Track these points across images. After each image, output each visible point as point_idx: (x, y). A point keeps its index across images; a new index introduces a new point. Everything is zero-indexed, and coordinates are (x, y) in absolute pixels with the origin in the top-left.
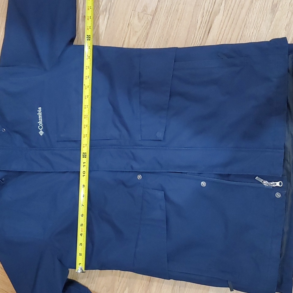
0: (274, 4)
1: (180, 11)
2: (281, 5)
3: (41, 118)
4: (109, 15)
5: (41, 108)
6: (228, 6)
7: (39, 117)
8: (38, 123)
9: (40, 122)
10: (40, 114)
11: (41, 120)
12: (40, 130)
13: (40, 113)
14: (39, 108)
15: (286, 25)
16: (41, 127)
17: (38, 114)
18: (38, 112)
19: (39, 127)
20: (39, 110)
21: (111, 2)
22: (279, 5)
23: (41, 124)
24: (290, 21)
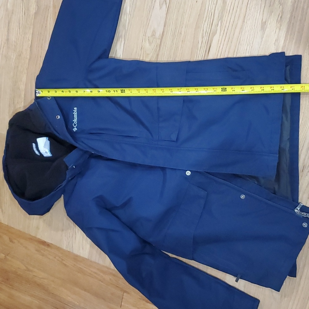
0: (263, 22)
1: (183, 33)
2: (269, 22)
3: (76, 117)
4: (125, 40)
5: (76, 108)
6: (224, 27)
7: (75, 116)
8: (73, 121)
9: (75, 120)
10: (75, 114)
11: (76, 119)
12: (75, 127)
13: (76, 112)
14: (75, 108)
15: (275, 40)
16: (75, 125)
17: (74, 113)
18: (74, 112)
19: (73, 124)
20: (74, 110)
21: (125, 29)
22: (268, 22)
23: (75, 122)
24: (278, 36)
